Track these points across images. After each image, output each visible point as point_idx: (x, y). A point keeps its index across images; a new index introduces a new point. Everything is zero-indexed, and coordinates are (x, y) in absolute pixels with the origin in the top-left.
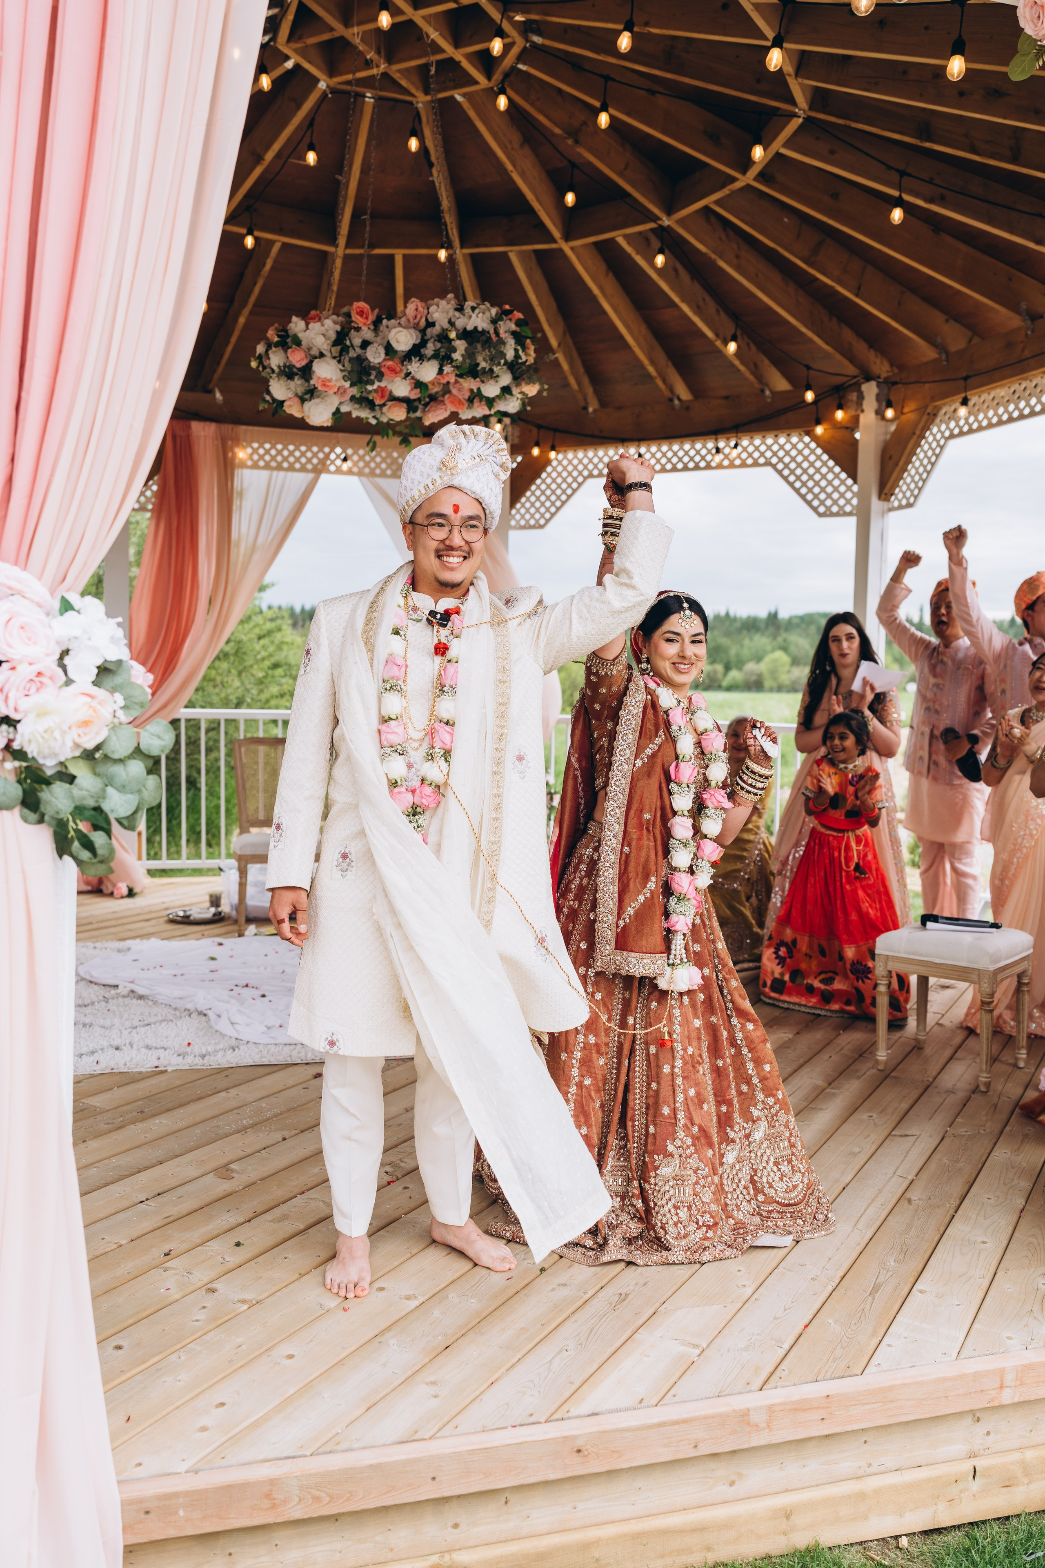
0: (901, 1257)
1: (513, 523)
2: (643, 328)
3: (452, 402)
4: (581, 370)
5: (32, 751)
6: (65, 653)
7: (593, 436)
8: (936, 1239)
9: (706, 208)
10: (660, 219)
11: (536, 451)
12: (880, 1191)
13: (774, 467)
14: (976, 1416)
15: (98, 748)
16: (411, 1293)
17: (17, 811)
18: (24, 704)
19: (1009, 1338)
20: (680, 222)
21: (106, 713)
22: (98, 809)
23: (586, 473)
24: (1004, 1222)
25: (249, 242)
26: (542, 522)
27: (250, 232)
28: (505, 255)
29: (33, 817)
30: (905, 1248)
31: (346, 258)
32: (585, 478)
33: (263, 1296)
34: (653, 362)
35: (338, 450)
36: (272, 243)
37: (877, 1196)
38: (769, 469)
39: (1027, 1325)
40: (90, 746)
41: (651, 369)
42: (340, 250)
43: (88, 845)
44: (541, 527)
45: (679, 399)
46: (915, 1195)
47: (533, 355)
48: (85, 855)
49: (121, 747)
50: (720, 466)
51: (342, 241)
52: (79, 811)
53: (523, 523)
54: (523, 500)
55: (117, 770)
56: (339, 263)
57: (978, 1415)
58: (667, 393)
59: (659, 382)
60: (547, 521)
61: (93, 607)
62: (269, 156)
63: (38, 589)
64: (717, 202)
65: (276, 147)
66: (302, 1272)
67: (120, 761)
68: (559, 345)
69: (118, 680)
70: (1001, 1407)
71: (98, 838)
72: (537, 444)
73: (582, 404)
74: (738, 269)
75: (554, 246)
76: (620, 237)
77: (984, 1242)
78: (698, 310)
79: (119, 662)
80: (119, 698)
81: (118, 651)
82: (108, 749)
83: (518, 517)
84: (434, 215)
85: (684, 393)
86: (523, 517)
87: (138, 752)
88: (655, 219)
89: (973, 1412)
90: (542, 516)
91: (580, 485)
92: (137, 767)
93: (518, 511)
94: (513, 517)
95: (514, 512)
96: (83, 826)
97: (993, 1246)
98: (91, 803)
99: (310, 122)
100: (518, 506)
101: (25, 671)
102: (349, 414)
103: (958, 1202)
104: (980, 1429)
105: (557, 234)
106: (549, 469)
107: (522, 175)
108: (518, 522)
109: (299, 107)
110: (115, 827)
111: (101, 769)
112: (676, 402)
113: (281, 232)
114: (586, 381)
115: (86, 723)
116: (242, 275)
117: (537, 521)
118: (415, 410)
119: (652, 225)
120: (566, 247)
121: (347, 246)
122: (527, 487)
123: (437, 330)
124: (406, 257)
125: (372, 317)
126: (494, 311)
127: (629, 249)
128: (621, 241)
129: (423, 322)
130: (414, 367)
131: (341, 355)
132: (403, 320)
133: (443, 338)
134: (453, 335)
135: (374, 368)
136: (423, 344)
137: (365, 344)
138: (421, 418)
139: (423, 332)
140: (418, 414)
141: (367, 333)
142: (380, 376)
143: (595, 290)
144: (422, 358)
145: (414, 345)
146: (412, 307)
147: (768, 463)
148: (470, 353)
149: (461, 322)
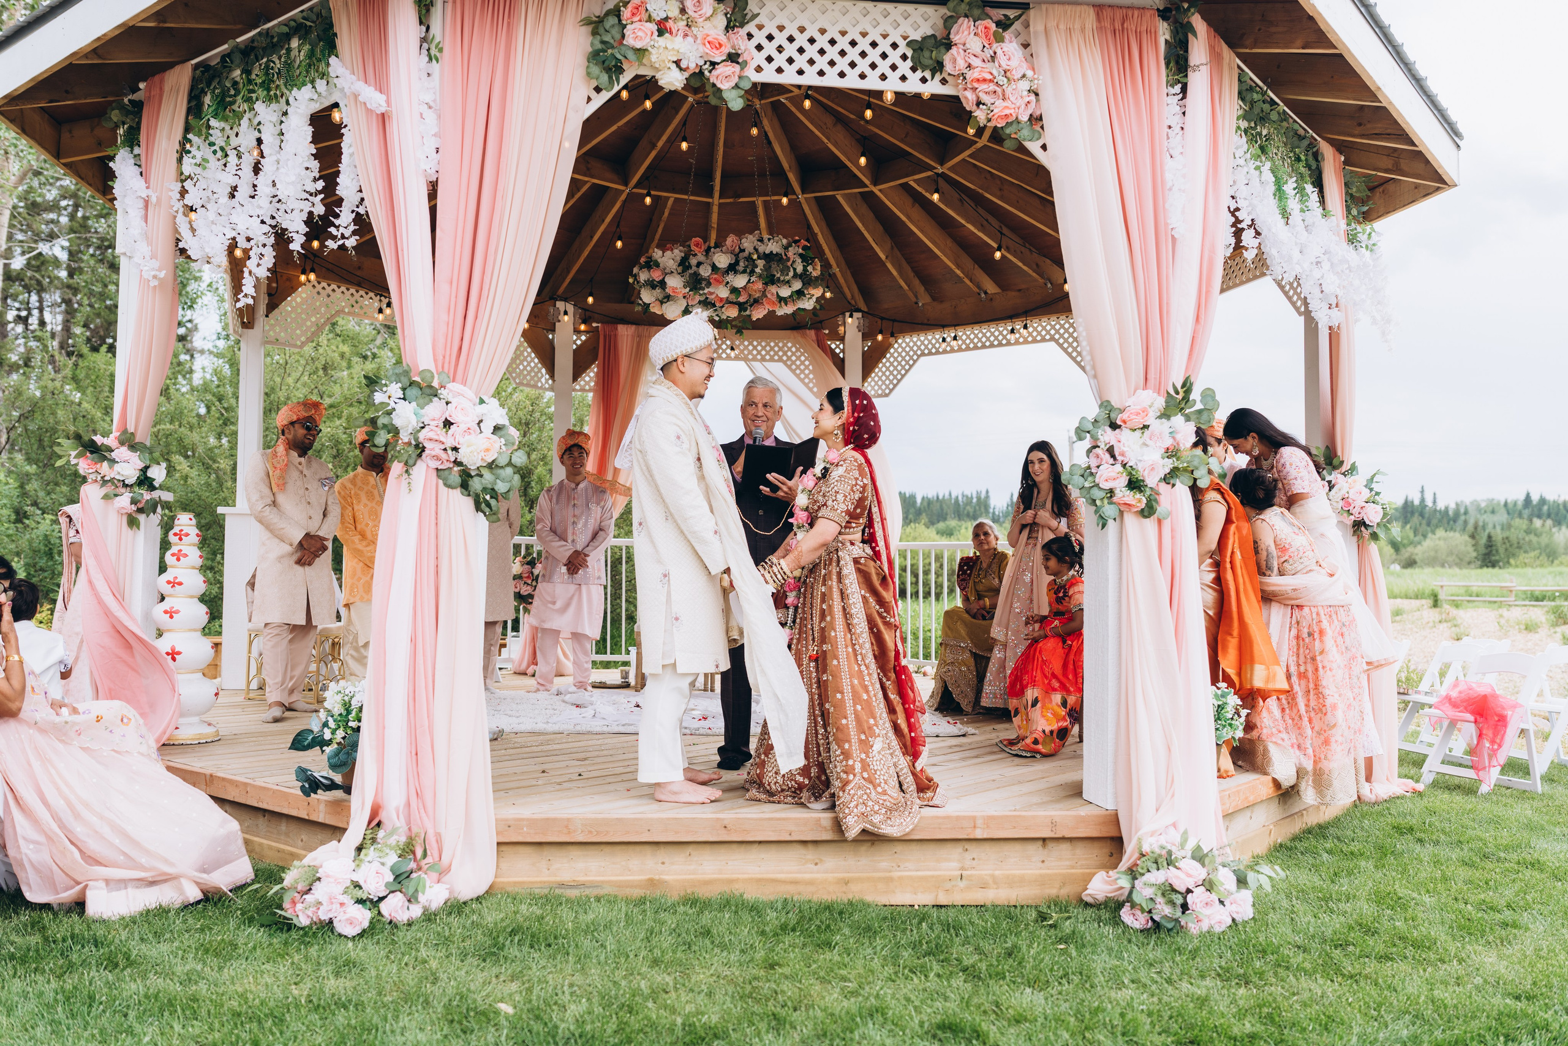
2: (949, 242)
3: (768, 303)
4: (911, 274)
5: (465, 461)
6: (481, 421)
7: (922, 324)
9: (964, 160)
10: (936, 168)
11: (880, 337)
13: (1057, 341)
14: (965, 847)
15: (493, 461)
17: (459, 489)
18: (462, 441)
20: (949, 169)
21: (497, 446)
22: (493, 489)
23: (919, 352)
25: (648, 200)
26: (887, 391)
27: (649, 194)
28: (834, 196)
29: (466, 493)
31: (720, 205)
32: (919, 357)
34: (958, 267)
35: (728, 343)
36: (668, 198)
38: (1053, 343)
40: (490, 460)
41: (958, 272)
42: (716, 200)
43: (489, 505)
44: (887, 395)
45: (986, 293)
47: (819, 268)
48: (487, 510)
49: (503, 461)
50: (1017, 343)
51: (717, 194)
52: (484, 489)
54: (873, 374)
55: (501, 471)
56: (715, 209)
58: (976, 290)
59: (966, 281)
60: (891, 391)
61: (495, 402)
62: (660, 144)
63: (470, 394)
64: (970, 156)
65: (664, 138)
67: (502, 467)
69: (502, 433)
71: (493, 502)
72: (881, 332)
73: (914, 299)
74: (1001, 198)
75: (866, 189)
76: (911, 181)
78: (982, 228)
79: (504, 426)
80: (503, 440)
81: (504, 420)
82: (497, 462)
84: (780, 173)
85: (991, 288)
87: (510, 464)
88: (931, 168)
89: (961, 842)
90: (887, 387)
91: (915, 361)
92: (509, 471)
93: (870, 384)
96: (488, 497)
98: (490, 486)
99: (684, 123)
100: (869, 379)
101: (463, 427)
104: (968, 856)
105: (867, 182)
106: (892, 350)
107: (836, 145)
109: (677, 112)
110: (500, 497)
111: (495, 471)
112: (983, 295)
113: (674, 191)
114: (916, 282)
115: (487, 450)
116: (651, 220)
117: (883, 391)
118: (744, 309)
119: (930, 173)
120: (875, 190)
121: (720, 198)
122: (875, 365)
123: (746, 254)
124: (765, 202)
125: (704, 247)
126: (785, 241)
127: (919, 189)
128: (912, 183)
129: (737, 250)
130: (730, 278)
131: (683, 272)
132: (724, 249)
133: (749, 259)
134: (755, 257)
135: (705, 279)
136: (737, 263)
137: (699, 264)
138: (750, 316)
139: (737, 255)
140: (748, 313)
141: (701, 257)
142: (709, 284)
143: (904, 218)
144: (736, 272)
145: (730, 264)
146: (731, 240)
147: (1052, 339)
148: (767, 268)
149: (761, 249)
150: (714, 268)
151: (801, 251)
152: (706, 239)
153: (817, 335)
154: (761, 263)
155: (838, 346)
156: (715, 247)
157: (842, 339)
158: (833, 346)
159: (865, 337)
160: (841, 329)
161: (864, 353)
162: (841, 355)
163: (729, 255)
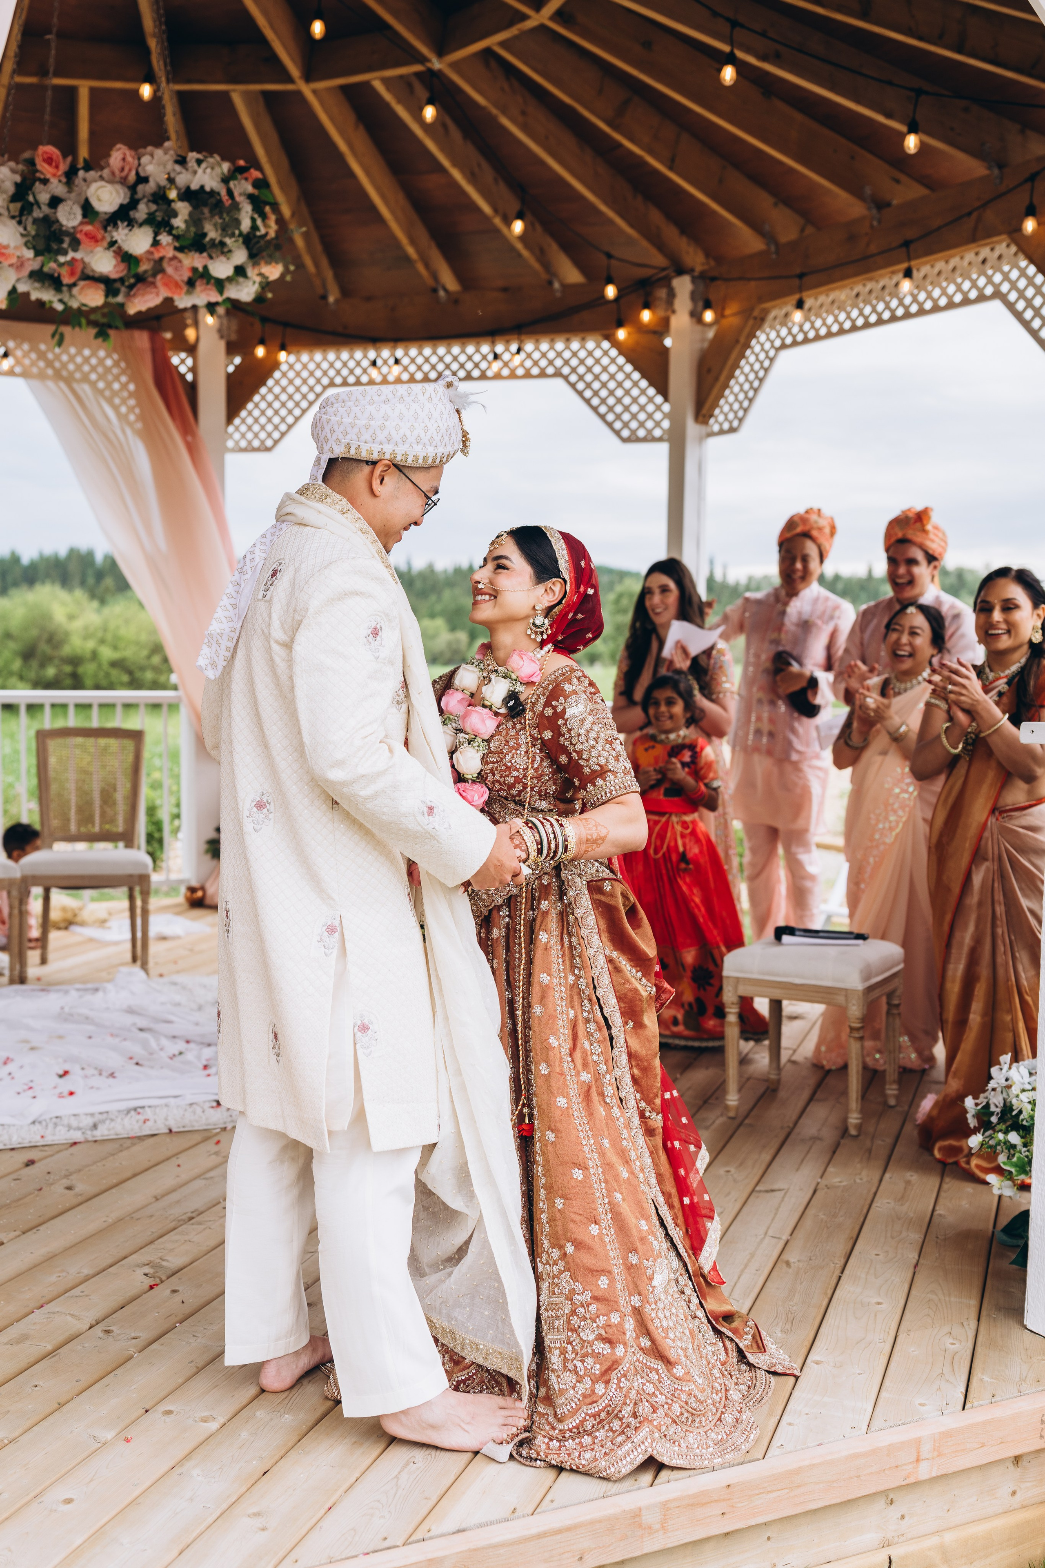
0: (788, 1326)
1: (230, 444)
2: (401, 197)
3: (166, 285)
4: (319, 248)
7: (333, 333)
8: (825, 1303)
9: (488, 51)
10: (429, 60)
11: (260, 352)
12: (752, 1255)
13: (566, 378)
14: (888, 1496)
16: (207, 1414)
19: (922, 1405)
20: (454, 65)
23: (325, 381)
24: (899, 1279)
26: (269, 443)
28: (226, 95)
30: (791, 1317)
31: (16, 88)
33: (17, 1434)
34: (413, 242)
37: (749, 1261)
38: (560, 381)
39: (939, 1389)
41: (411, 251)
42: (5, 77)
44: (268, 449)
45: (445, 290)
46: (792, 1256)
47: (274, 226)
50: (498, 376)
51: (8, 65)
53: (243, 444)
54: (243, 413)
57: (891, 1496)
58: (431, 282)
59: (421, 268)
60: (276, 442)
64: (503, 44)
66: (62, 1401)
68: (293, 215)
70: (918, 1484)
72: (262, 342)
73: (320, 292)
74: (524, 128)
75: (290, 87)
76: (377, 81)
77: (879, 1303)
78: (472, 178)
83: (237, 436)
84: (133, 37)
85: (449, 281)
86: (243, 436)
88: (423, 60)
89: (885, 1493)
90: (269, 435)
93: (237, 429)
94: (231, 436)
95: (231, 429)
97: (891, 1308)
100: (237, 421)
102: (27, 295)
103: (843, 1261)
104: (894, 1512)
105: (294, 71)
106: (277, 374)
108: (237, 443)
112: (442, 293)
114: (324, 262)
117: (263, 442)
118: (116, 293)
119: (418, 68)
120: (306, 90)
121: (17, 72)
122: (248, 398)
123: (151, 187)
124: (93, 91)
125: (64, 167)
126: (226, 166)
127: (387, 96)
128: (378, 85)
129: (132, 177)
130: (121, 234)
131: (21, 214)
132: (106, 173)
133: (160, 197)
134: (173, 194)
135: (67, 233)
136: (133, 204)
137: (55, 202)
138: (122, 305)
139: (133, 189)
140: (120, 299)
141: (57, 187)
142: (76, 244)
143: (342, 146)
144: (131, 223)
145: (122, 206)
146: (118, 156)
147: (558, 374)
148: (195, 220)
149: (183, 179)
150: (87, 209)
151: (250, 189)
152: (69, 147)
153: (152, 340)
154: (183, 209)
155: (183, 361)
156: (88, 167)
157: (192, 350)
158: (175, 360)
159: (232, 349)
160: (191, 334)
161: (229, 376)
162: (189, 377)
163: (119, 187)
